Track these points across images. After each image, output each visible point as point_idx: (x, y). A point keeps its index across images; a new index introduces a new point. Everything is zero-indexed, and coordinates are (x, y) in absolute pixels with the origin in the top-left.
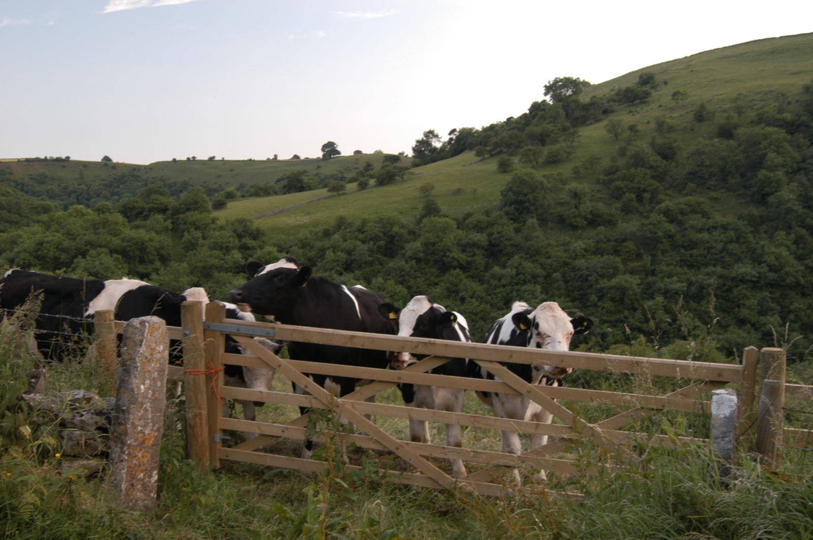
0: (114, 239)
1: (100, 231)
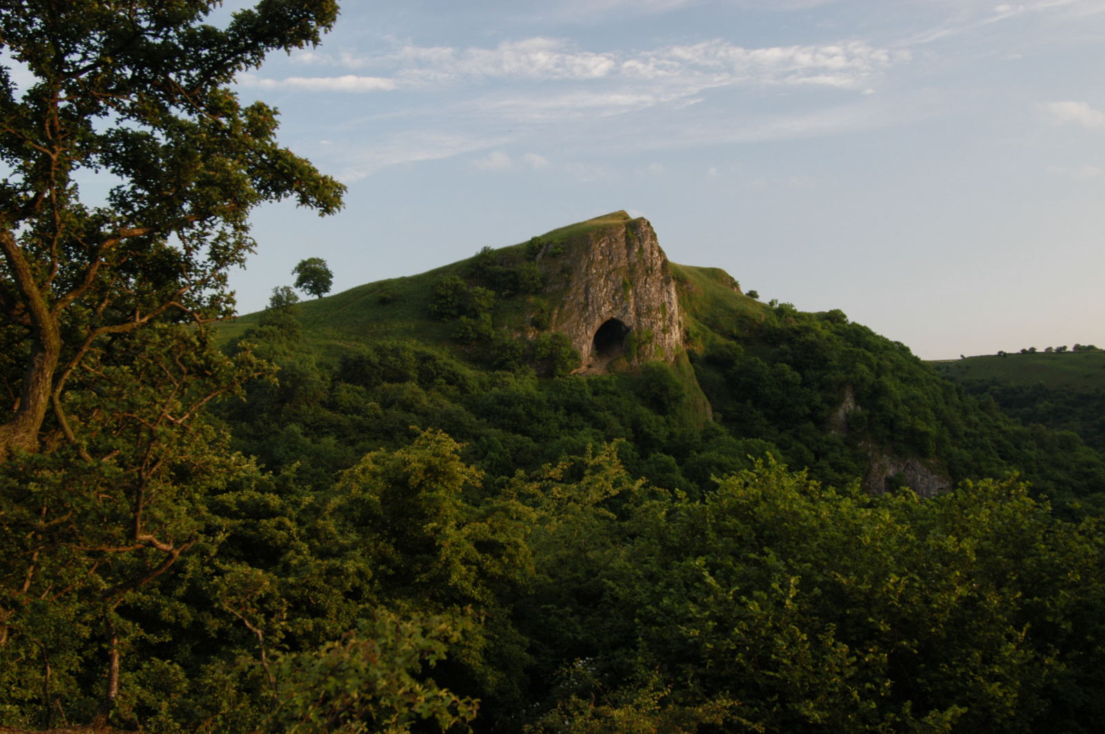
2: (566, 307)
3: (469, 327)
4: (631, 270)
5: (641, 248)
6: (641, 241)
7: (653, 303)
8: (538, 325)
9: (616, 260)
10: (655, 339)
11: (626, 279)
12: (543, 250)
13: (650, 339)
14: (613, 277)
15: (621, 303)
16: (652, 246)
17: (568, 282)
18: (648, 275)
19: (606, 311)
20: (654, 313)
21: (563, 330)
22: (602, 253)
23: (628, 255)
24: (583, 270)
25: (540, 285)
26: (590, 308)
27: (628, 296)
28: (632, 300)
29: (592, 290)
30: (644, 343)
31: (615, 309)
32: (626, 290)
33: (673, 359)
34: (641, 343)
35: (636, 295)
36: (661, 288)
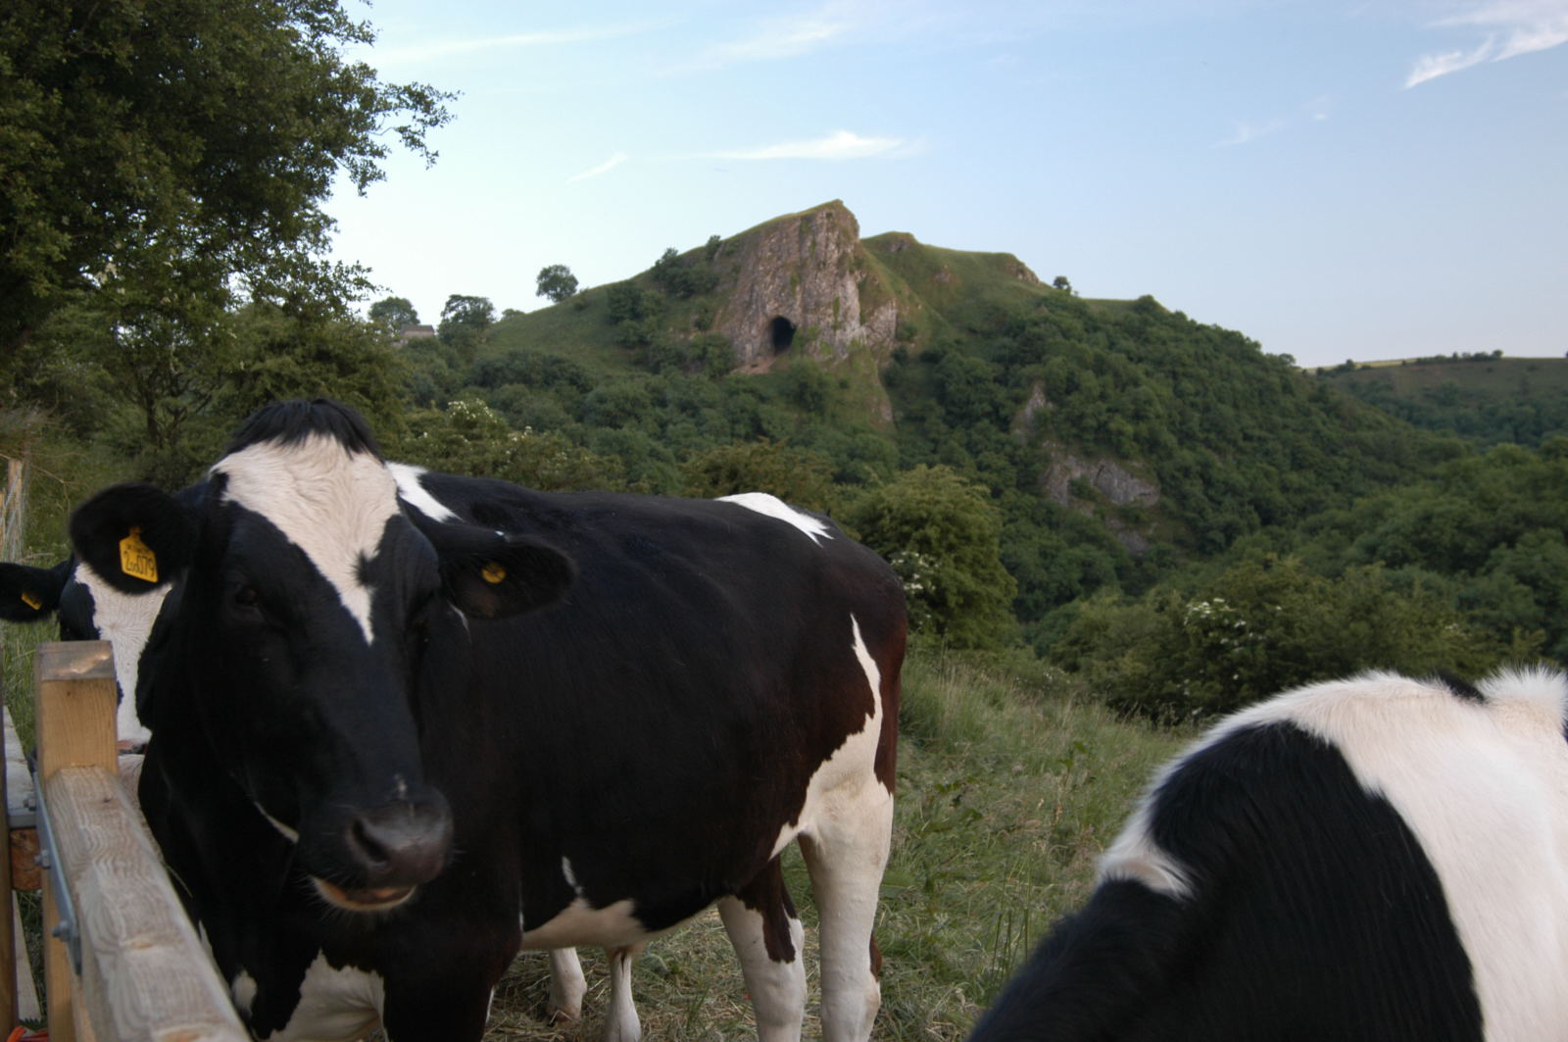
2: (731, 307)
3: (631, 331)
4: (801, 266)
5: (814, 243)
6: (815, 234)
7: (823, 299)
8: (700, 325)
9: (785, 255)
10: (821, 336)
11: (795, 274)
12: (720, 249)
13: (815, 336)
14: (780, 273)
15: (788, 300)
16: (828, 239)
17: (736, 280)
18: (819, 270)
19: (771, 309)
20: (822, 309)
21: (721, 329)
22: (771, 250)
23: (800, 250)
24: (750, 268)
25: (709, 286)
26: (754, 307)
27: (795, 293)
28: (799, 297)
29: (756, 288)
30: (808, 340)
31: (780, 306)
32: (795, 286)
33: (846, 356)
34: (805, 341)
35: (804, 291)
36: (835, 283)
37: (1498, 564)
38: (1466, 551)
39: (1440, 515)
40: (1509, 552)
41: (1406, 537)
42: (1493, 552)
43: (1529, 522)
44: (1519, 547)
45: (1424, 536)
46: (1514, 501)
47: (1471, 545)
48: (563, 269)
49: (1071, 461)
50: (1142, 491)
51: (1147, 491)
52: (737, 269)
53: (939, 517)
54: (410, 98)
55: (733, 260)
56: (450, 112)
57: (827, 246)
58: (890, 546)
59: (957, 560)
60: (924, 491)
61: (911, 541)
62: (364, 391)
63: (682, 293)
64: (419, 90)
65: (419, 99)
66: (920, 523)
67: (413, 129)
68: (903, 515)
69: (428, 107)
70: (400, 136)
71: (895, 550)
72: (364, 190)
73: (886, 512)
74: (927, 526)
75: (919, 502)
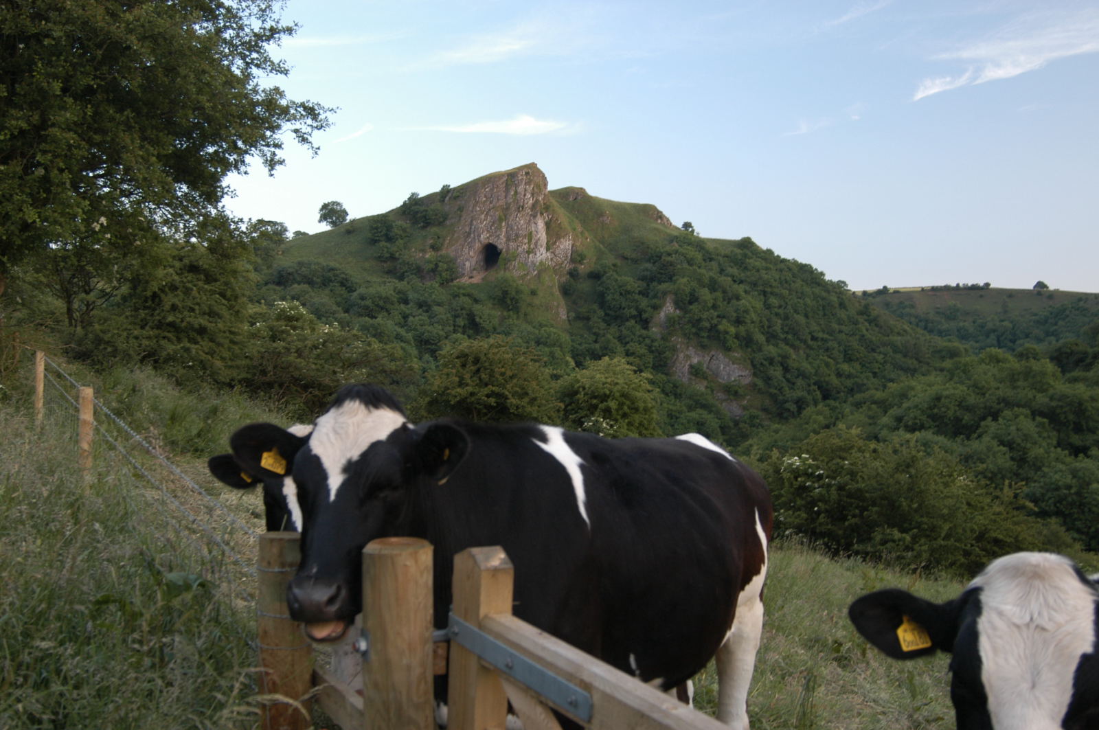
0: (1039, 396)
1: (1020, 383)
2: (456, 235)
3: (385, 250)
4: (506, 209)
5: (516, 193)
6: (517, 186)
7: (521, 232)
8: (433, 247)
9: (495, 201)
10: (518, 258)
11: (502, 214)
12: (450, 195)
13: (515, 258)
14: (491, 213)
15: (496, 232)
16: (525, 190)
17: (460, 217)
18: (519, 211)
19: (484, 237)
20: (520, 239)
21: (449, 251)
22: (485, 196)
23: (506, 197)
24: (471, 209)
25: (441, 220)
26: (472, 236)
27: (501, 227)
28: (504, 230)
29: (474, 223)
30: (509, 261)
31: (490, 236)
32: (501, 223)
33: (536, 272)
34: (508, 261)
35: (508, 225)
36: (529, 221)
37: (986, 432)
38: (964, 422)
39: (947, 397)
40: (993, 424)
41: (923, 411)
42: (983, 423)
43: (1007, 403)
44: (1000, 420)
45: (936, 411)
46: (998, 388)
47: (967, 418)
48: (338, 204)
49: (691, 351)
50: (740, 373)
51: (743, 374)
52: (461, 209)
53: (617, 394)
54: (304, 110)
55: (459, 203)
56: (330, 121)
57: (525, 195)
58: (582, 413)
59: (630, 424)
60: (606, 375)
61: (598, 410)
62: (223, 295)
63: (422, 224)
64: (311, 105)
65: (311, 112)
66: (604, 398)
67: (303, 131)
68: (593, 392)
69: (315, 116)
70: (294, 135)
71: (586, 416)
72: (272, 172)
73: (581, 389)
74: (609, 400)
75: (604, 384)
